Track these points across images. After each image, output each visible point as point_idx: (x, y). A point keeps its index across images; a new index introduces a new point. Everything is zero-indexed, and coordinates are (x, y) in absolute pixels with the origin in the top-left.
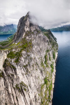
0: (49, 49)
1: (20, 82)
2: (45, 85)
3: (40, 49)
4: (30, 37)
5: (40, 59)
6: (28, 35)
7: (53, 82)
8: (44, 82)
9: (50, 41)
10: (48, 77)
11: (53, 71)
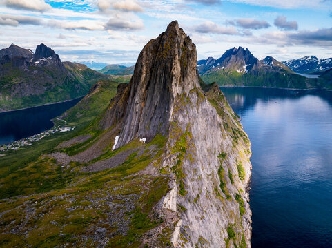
0: (225, 150)
1: (198, 237)
2: (231, 241)
3: (208, 150)
4: (186, 116)
5: (210, 177)
6: (181, 111)
7: (249, 236)
8: (227, 234)
9: (226, 126)
10: (235, 224)
11: (243, 212)
